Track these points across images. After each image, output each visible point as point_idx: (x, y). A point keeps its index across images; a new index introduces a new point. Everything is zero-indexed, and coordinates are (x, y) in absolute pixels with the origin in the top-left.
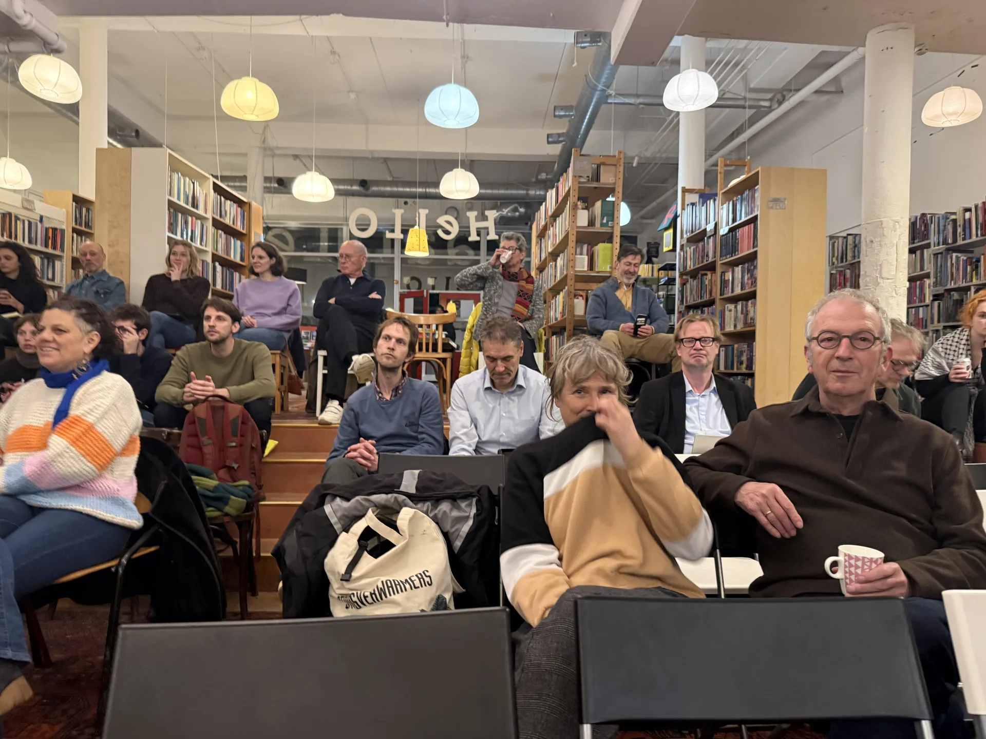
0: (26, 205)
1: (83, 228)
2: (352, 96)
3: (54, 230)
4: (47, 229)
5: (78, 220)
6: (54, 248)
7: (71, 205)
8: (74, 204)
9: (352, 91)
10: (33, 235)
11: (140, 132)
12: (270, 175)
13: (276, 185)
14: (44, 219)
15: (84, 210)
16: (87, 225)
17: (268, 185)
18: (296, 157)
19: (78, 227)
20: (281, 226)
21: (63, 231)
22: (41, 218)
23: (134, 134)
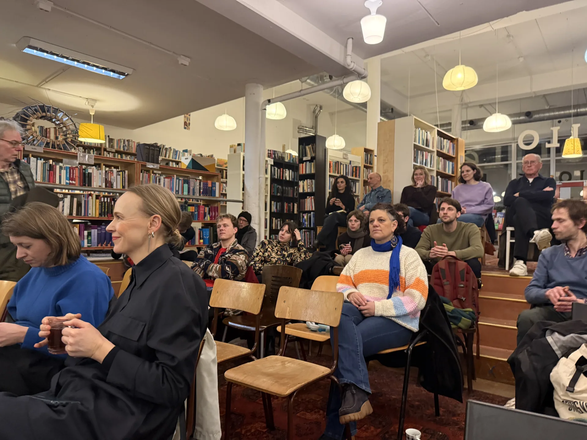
0: (345, 156)
1: (368, 165)
2: (521, 60)
3: (356, 167)
4: (353, 167)
5: (366, 161)
6: (356, 176)
7: (363, 153)
8: (365, 153)
9: (522, 57)
10: (347, 171)
11: (394, 109)
12: (465, 119)
13: (469, 125)
14: (352, 163)
15: (369, 155)
16: (371, 163)
17: (464, 126)
18: (481, 106)
19: (366, 164)
20: (471, 149)
21: (360, 167)
22: (350, 162)
23: (390, 111)
